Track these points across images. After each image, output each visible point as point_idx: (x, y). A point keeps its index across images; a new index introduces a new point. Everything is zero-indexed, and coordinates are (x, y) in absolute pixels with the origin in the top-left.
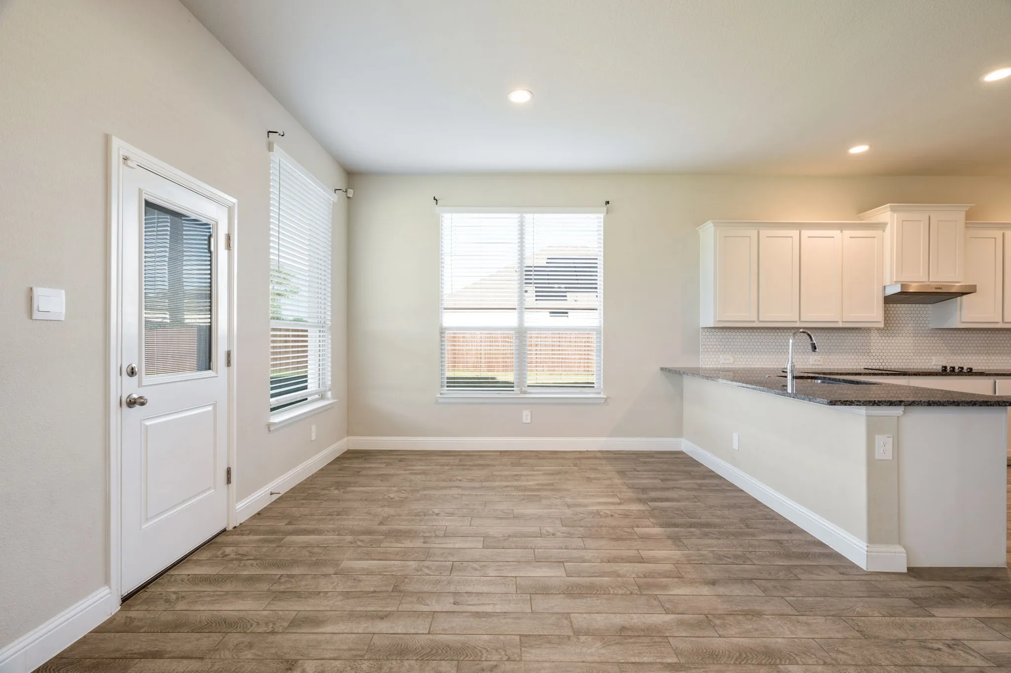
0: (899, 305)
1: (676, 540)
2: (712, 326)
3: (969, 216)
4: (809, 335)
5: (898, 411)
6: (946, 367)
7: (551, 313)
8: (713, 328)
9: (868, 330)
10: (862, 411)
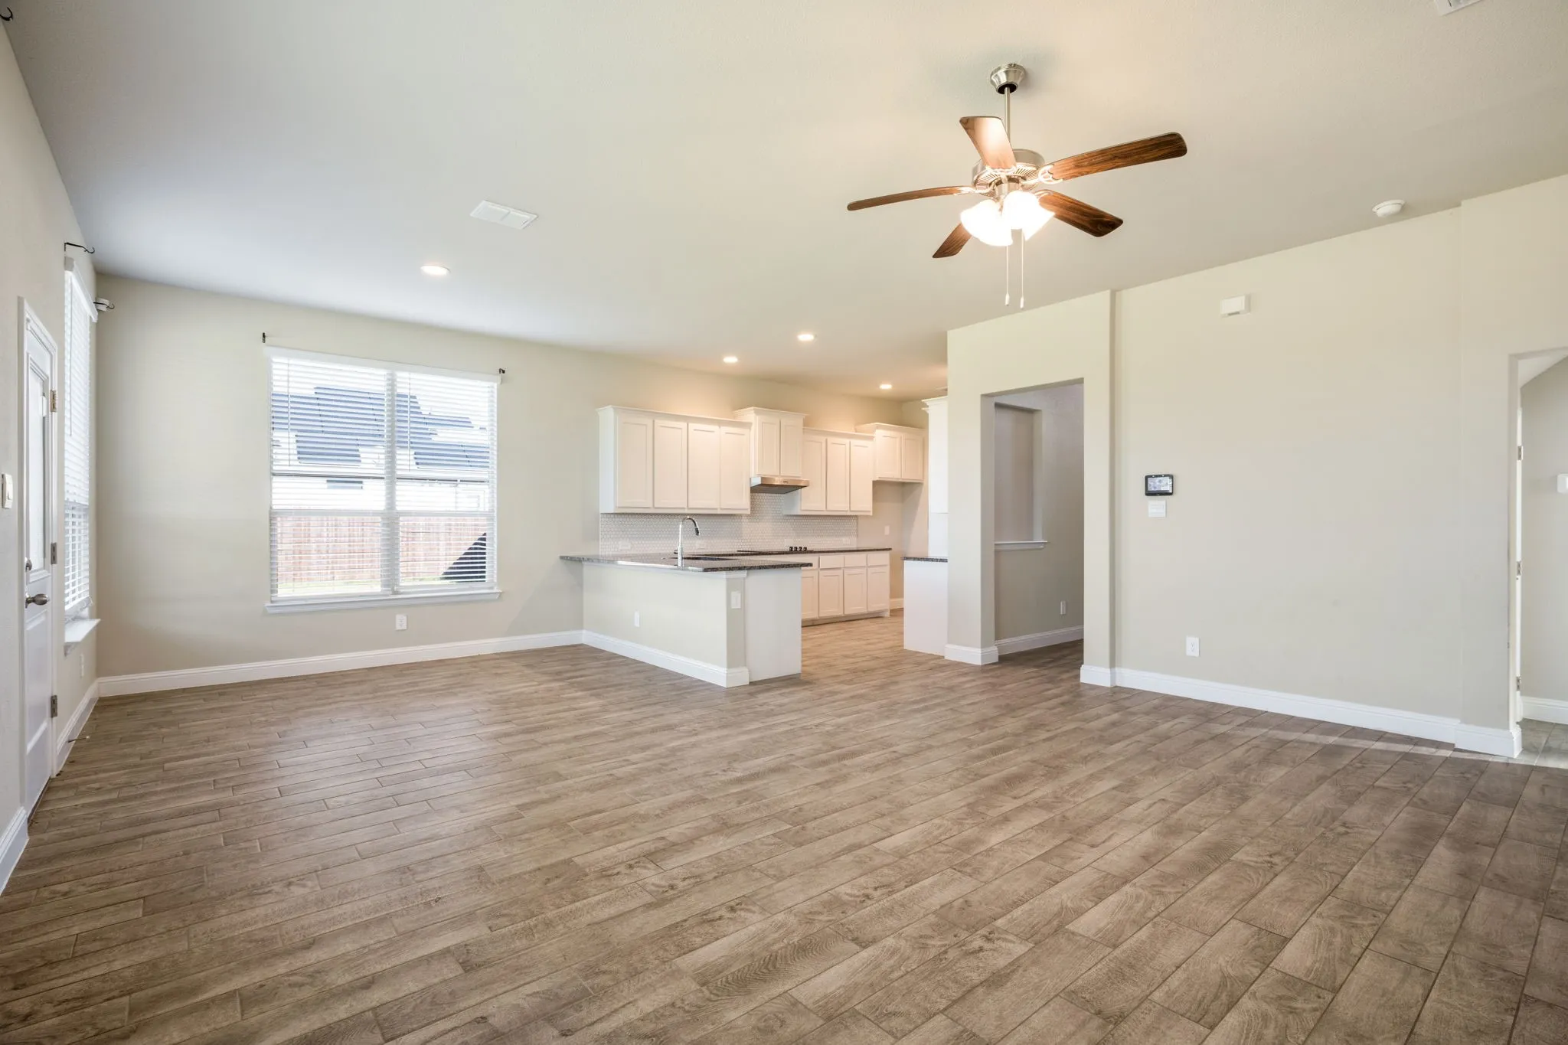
0: (762, 494)
1: (598, 696)
2: (612, 512)
3: (807, 423)
4: (693, 521)
5: (743, 574)
6: (792, 548)
7: (328, 481)
8: (612, 514)
9: (741, 515)
10: (723, 575)
